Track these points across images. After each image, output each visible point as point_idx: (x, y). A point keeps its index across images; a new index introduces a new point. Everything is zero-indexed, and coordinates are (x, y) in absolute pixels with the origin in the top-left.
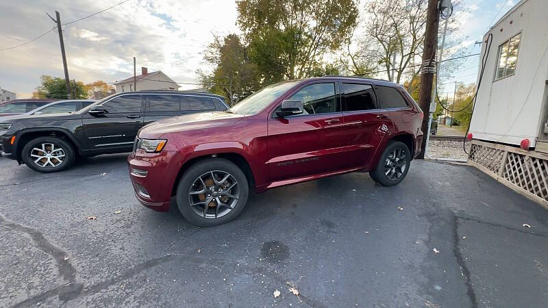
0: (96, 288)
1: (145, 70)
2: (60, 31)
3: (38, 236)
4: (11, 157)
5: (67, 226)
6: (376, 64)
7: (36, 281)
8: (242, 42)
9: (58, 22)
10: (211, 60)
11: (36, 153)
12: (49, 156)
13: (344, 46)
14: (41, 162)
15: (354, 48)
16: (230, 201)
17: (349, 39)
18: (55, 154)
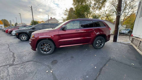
0: (16, 65)
1: (51, 18)
2: (32, 10)
3: (14, 54)
4: (17, 38)
5: (19, 52)
6: (112, 13)
7: (8, 62)
8: (74, 9)
9: (32, 8)
10: (65, 15)
11: (21, 37)
12: (24, 38)
13: (103, 9)
14: (22, 39)
15: (106, 8)
16: (50, 50)
17: (104, 6)
18: (25, 37)
